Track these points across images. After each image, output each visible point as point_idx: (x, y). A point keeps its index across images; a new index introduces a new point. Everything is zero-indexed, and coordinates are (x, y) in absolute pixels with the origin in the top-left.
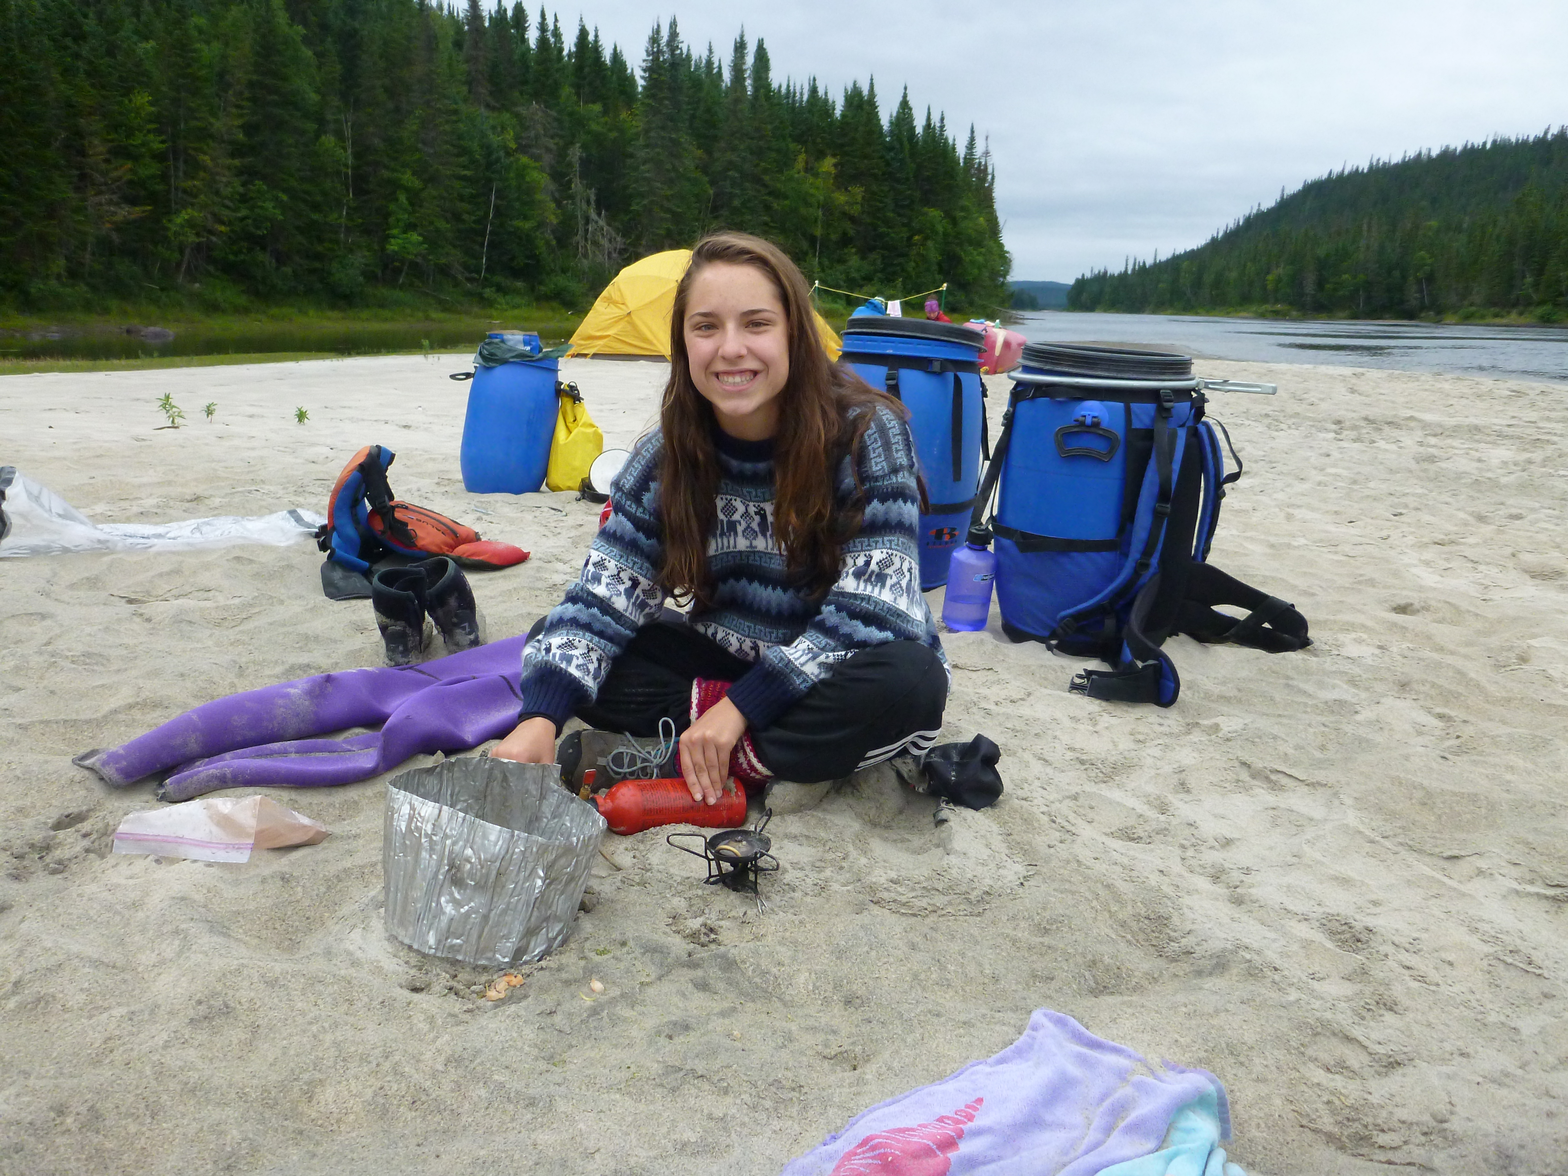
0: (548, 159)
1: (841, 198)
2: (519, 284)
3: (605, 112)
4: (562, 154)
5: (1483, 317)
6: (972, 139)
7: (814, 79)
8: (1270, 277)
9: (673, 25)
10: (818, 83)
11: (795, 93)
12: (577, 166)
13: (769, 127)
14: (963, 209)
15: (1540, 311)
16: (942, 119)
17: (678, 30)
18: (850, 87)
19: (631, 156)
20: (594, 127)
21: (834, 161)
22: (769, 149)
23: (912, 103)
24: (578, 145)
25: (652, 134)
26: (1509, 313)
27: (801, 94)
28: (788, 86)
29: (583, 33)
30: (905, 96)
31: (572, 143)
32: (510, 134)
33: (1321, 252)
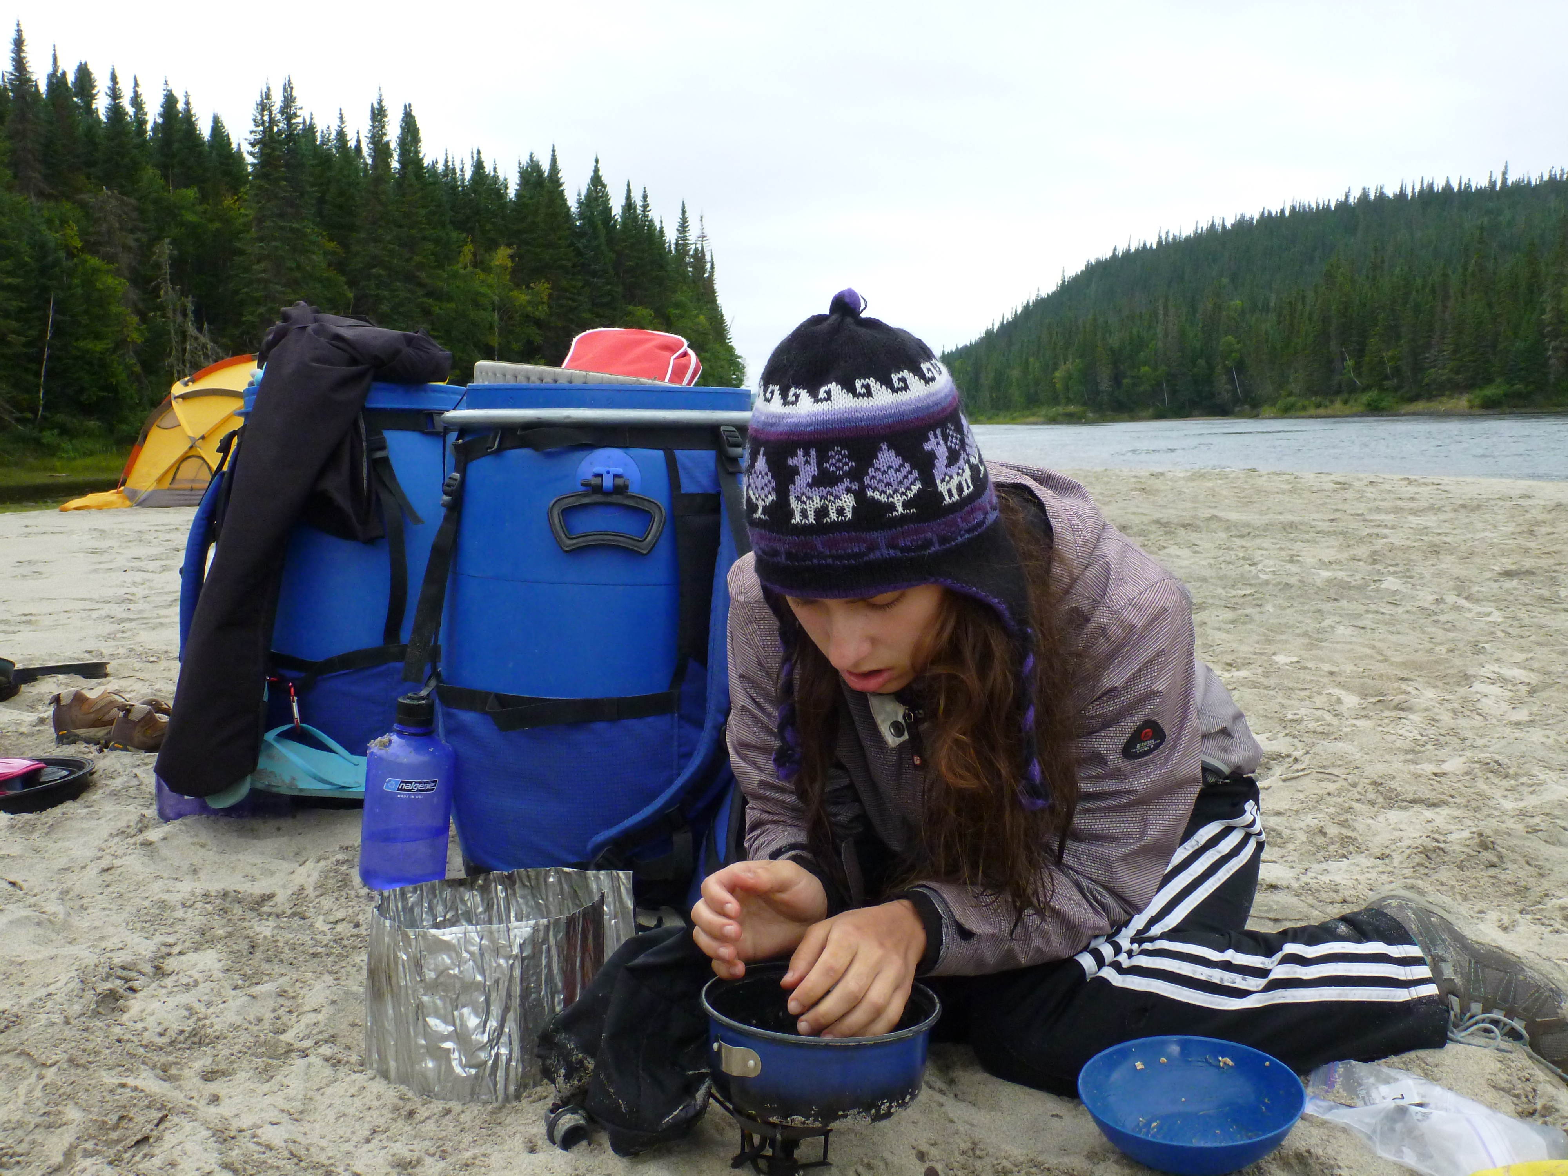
0: (126, 259)
1: (522, 297)
2: (92, 424)
3: (204, 198)
4: (145, 250)
5: (1304, 408)
6: (684, 221)
7: (479, 152)
8: (1057, 374)
9: (288, 88)
10: (483, 157)
11: (454, 169)
12: (167, 268)
13: (423, 212)
14: (677, 305)
15: (1365, 398)
16: (645, 197)
17: (294, 94)
18: (525, 161)
19: (242, 253)
20: (191, 217)
21: (509, 251)
22: (424, 238)
23: (605, 179)
24: (167, 240)
25: (268, 223)
26: (1332, 402)
27: (462, 171)
28: (446, 161)
29: (170, 101)
30: (596, 170)
31: (158, 239)
32: (72, 230)
33: (1114, 341)
